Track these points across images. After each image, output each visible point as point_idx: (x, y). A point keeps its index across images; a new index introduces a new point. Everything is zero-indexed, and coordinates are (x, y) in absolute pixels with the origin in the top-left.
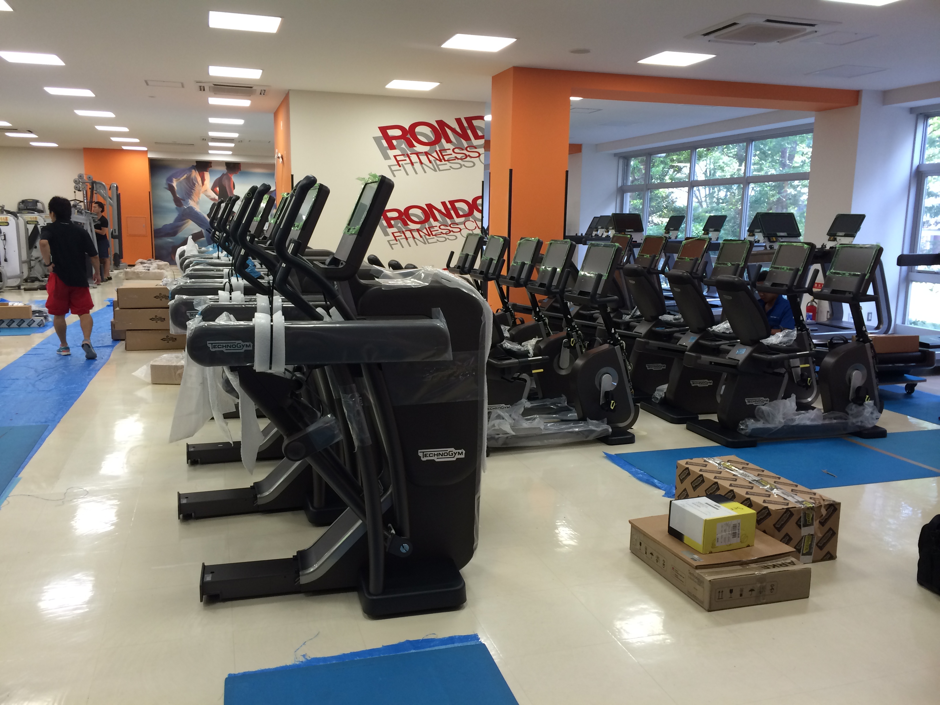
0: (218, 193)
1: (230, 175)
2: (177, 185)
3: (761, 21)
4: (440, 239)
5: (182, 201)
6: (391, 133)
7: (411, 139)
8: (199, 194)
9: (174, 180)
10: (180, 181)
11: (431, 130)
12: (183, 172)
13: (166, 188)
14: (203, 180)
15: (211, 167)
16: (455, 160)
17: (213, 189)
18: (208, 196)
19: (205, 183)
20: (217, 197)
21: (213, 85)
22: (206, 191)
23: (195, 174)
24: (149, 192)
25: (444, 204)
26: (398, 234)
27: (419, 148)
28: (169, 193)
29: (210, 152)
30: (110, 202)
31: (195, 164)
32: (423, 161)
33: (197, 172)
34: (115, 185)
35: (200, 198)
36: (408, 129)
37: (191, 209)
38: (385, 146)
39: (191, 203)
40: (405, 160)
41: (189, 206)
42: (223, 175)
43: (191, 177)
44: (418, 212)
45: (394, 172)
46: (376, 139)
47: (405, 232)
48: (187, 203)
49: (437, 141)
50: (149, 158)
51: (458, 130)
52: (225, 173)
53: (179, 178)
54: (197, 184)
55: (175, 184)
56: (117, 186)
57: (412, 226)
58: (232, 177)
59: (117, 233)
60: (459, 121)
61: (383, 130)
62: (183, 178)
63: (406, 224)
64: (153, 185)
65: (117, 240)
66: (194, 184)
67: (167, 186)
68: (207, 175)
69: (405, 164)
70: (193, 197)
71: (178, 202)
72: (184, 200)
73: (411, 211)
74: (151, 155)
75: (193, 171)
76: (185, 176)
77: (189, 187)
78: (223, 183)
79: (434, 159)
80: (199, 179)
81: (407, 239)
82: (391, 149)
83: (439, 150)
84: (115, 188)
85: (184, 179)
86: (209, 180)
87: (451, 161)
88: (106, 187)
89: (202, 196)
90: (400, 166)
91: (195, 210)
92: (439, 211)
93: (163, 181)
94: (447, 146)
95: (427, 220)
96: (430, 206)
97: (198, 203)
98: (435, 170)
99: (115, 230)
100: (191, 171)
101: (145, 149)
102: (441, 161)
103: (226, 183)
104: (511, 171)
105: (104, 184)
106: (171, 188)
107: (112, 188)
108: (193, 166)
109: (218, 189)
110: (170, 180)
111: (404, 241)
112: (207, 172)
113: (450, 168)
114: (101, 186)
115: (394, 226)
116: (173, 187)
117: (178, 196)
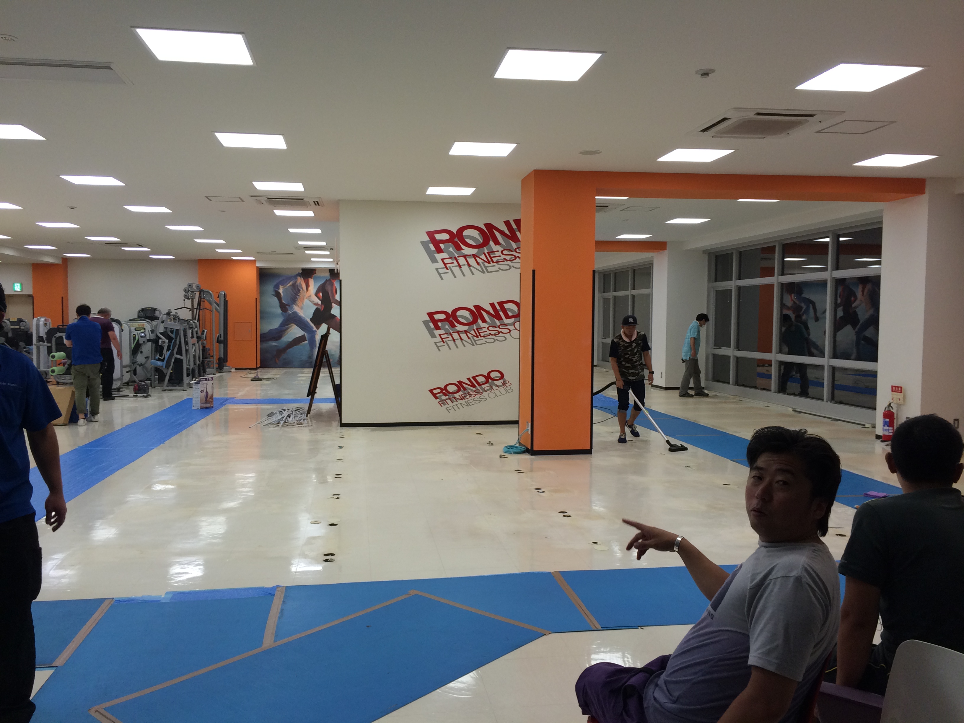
0: (321, 298)
1: (333, 281)
2: (283, 292)
3: (751, 115)
4: (488, 340)
5: (287, 307)
6: (438, 237)
7: (459, 242)
8: (304, 299)
9: (281, 286)
10: (286, 287)
11: (479, 233)
12: (289, 278)
13: (273, 295)
14: (307, 286)
15: (316, 274)
16: (504, 261)
17: (317, 295)
18: (311, 301)
19: (310, 289)
20: (320, 302)
21: (267, 199)
22: (310, 296)
23: (301, 281)
24: (256, 299)
25: (492, 305)
26: (446, 336)
27: (467, 251)
28: (276, 299)
29: (312, 259)
30: (216, 309)
31: (301, 272)
32: (470, 264)
33: (302, 278)
34: (223, 293)
35: (304, 303)
36: (455, 233)
37: (295, 314)
38: (432, 250)
39: (296, 309)
40: (453, 263)
41: (294, 311)
42: (327, 281)
43: (297, 284)
44: (466, 314)
45: (442, 275)
46: (424, 244)
47: (452, 334)
48: (292, 308)
49: (485, 243)
50: (257, 267)
51: (507, 232)
52: (328, 279)
53: (285, 285)
54: (302, 290)
55: (281, 291)
56: (225, 294)
57: (460, 328)
58: (335, 283)
59: (222, 338)
60: (507, 223)
61: (431, 234)
62: (289, 285)
63: (453, 326)
64: (261, 293)
65: (222, 345)
66: (299, 291)
67: (274, 293)
68: (311, 282)
69: (453, 267)
70: (297, 302)
71: (284, 307)
72: (289, 306)
73: (459, 313)
74: (259, 265)
75: (299, 278)
76: (291, 283)
77: (295, 293)
78: (326, 288)
79: (483, 261)
80: (304, 285)
81: (454, 340)
82: (438, 253)
83: (487, 253)
84: (223, 296)
85: (291, 285)
86: (313, 286)
87: (499, 263)
88: (213, 295)
89: (306, 301)
90: (447, 269)
91: (299, 315)
92: (488, 312)
93: (270, 288)
94: (495, 248)
95: (475, 321)
96: (478, 307)
97: (302, 308)
98: (483, 272)
99: (221, 335)
100: (297, 278)
101: (253, 259)
102: (489, 262)
103: (328, 288)
104: (534, 271)
105: (211, 292)
106: (278, 295)
107: (220, 296)
108: (299, 273)
109: (321, 294)
110: (277, 287)
111: (451, 343)
112: (312, 278)
113: (498, 270)
114: (208, 294)
115: (441, 328)
116: (280, 293)
117: (284, 302)
